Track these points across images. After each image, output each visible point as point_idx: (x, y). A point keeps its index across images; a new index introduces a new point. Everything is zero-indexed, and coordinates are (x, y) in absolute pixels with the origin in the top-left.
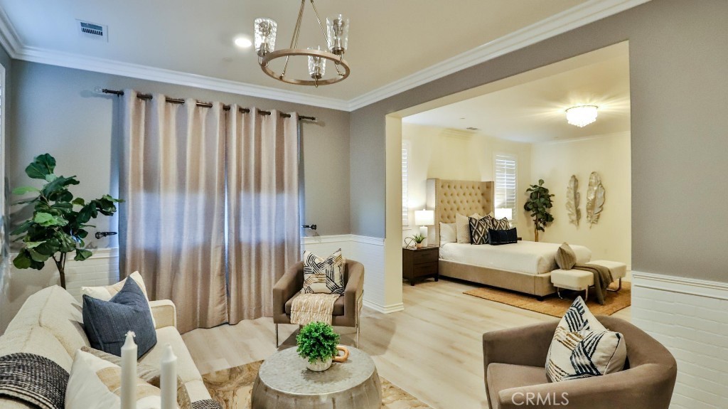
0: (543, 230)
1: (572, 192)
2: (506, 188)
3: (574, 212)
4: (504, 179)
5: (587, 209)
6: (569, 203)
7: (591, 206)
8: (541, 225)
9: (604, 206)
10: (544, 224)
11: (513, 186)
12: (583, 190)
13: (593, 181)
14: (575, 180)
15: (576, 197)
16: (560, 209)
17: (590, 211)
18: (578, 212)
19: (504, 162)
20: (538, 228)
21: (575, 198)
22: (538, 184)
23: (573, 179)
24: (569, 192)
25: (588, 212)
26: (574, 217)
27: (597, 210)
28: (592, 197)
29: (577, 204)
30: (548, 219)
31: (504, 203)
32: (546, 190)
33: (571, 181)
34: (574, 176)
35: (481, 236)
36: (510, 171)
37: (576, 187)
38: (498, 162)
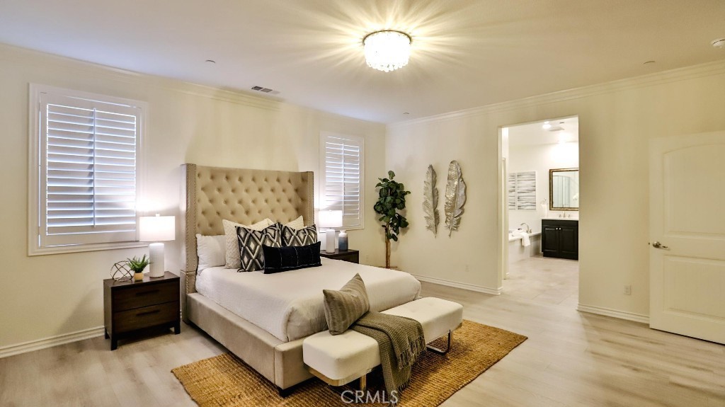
0: (396, 239)
1: (430, 187)
2: (342, 181)
3: (432, 214)
4: (341, 170)
5: (446, 211)
6: (426, 202)
7: (451, 207)
8: (392, 232)
9: (465, 207)
10: (397, 231)
11: (356, 180)
12: (442, 185)
13: (453, 173)
14: (433, 172)
15: (435, 194)
16: (416, 209)
17: (449, 214)
18: (436, 214)
19: (341, 147)
20: (389, 237)
21: (434, 196)
22: (387, 177)
23: (430, 171)
24: (426, 189)
25: (447, 215)
26: (432, 222)
27: (458, 212)
28: (452, 195)
29: (435, 204)
30: (401, 223)
31: (340, 203)
32: (399, 186)
33: (428, 173)
34: (431, 167)
35: (254, 257)
36: (349, 159)
37: (434, 182)
38: (328, 145)
